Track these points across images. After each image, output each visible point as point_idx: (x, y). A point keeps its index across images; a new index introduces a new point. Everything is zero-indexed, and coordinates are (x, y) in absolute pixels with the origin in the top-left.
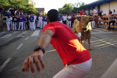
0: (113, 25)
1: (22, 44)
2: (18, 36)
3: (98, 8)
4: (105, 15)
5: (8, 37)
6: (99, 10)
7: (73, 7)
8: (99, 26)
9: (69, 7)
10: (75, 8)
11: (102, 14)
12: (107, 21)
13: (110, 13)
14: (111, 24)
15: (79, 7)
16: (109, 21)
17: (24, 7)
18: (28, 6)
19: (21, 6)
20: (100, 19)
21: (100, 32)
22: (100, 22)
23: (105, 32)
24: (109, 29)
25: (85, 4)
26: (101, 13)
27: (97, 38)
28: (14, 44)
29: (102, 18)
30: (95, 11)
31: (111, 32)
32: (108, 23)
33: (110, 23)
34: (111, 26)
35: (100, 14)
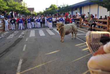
0: (94, 27)
1: (25, 45)
2: (19, 37)
3: (80, 9)
5: (12, 37)
9: (54, 7)
17: (19, 9)
18: (22, 8)
19: (17, 8)
22: (83, 24)
24: (91, 30)
28: (19, 45)
30: (79, 14)
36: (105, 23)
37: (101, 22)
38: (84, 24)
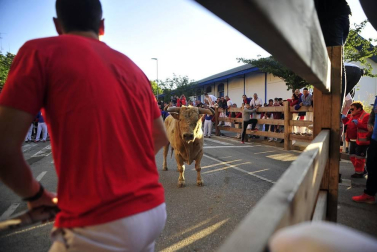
0: (253, 128)
1: (44, 173)
2: (35, 155)
3: (218, 90)
4: (235, 105)
6: (221, 94)
7: (162, 87)
8: (222, 131)
10: (166, 91)
11: (228, 104)
12: (238, 120)
13: (247, 101)
14: (249, 126)
15: (175, 87)
16: (243, 120)
20: (223, 115)
21: (223, 144)
22: (223, 124)
23: (236, 144)
24: (244, 138)
25: (189, 82)
26: (225, 102)
27: (216, 157)
29: (228, 114)
30: (213, 97)
31: (248, 145)
32: (240, 124)
33: (246, 124)
34: (248, 132)
35: (223, 104)
36: (279, 115)
37: (269, 115)
38: (228, 124)
